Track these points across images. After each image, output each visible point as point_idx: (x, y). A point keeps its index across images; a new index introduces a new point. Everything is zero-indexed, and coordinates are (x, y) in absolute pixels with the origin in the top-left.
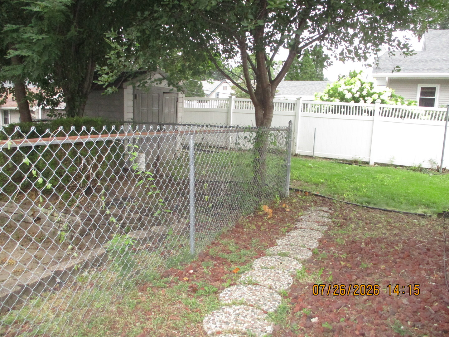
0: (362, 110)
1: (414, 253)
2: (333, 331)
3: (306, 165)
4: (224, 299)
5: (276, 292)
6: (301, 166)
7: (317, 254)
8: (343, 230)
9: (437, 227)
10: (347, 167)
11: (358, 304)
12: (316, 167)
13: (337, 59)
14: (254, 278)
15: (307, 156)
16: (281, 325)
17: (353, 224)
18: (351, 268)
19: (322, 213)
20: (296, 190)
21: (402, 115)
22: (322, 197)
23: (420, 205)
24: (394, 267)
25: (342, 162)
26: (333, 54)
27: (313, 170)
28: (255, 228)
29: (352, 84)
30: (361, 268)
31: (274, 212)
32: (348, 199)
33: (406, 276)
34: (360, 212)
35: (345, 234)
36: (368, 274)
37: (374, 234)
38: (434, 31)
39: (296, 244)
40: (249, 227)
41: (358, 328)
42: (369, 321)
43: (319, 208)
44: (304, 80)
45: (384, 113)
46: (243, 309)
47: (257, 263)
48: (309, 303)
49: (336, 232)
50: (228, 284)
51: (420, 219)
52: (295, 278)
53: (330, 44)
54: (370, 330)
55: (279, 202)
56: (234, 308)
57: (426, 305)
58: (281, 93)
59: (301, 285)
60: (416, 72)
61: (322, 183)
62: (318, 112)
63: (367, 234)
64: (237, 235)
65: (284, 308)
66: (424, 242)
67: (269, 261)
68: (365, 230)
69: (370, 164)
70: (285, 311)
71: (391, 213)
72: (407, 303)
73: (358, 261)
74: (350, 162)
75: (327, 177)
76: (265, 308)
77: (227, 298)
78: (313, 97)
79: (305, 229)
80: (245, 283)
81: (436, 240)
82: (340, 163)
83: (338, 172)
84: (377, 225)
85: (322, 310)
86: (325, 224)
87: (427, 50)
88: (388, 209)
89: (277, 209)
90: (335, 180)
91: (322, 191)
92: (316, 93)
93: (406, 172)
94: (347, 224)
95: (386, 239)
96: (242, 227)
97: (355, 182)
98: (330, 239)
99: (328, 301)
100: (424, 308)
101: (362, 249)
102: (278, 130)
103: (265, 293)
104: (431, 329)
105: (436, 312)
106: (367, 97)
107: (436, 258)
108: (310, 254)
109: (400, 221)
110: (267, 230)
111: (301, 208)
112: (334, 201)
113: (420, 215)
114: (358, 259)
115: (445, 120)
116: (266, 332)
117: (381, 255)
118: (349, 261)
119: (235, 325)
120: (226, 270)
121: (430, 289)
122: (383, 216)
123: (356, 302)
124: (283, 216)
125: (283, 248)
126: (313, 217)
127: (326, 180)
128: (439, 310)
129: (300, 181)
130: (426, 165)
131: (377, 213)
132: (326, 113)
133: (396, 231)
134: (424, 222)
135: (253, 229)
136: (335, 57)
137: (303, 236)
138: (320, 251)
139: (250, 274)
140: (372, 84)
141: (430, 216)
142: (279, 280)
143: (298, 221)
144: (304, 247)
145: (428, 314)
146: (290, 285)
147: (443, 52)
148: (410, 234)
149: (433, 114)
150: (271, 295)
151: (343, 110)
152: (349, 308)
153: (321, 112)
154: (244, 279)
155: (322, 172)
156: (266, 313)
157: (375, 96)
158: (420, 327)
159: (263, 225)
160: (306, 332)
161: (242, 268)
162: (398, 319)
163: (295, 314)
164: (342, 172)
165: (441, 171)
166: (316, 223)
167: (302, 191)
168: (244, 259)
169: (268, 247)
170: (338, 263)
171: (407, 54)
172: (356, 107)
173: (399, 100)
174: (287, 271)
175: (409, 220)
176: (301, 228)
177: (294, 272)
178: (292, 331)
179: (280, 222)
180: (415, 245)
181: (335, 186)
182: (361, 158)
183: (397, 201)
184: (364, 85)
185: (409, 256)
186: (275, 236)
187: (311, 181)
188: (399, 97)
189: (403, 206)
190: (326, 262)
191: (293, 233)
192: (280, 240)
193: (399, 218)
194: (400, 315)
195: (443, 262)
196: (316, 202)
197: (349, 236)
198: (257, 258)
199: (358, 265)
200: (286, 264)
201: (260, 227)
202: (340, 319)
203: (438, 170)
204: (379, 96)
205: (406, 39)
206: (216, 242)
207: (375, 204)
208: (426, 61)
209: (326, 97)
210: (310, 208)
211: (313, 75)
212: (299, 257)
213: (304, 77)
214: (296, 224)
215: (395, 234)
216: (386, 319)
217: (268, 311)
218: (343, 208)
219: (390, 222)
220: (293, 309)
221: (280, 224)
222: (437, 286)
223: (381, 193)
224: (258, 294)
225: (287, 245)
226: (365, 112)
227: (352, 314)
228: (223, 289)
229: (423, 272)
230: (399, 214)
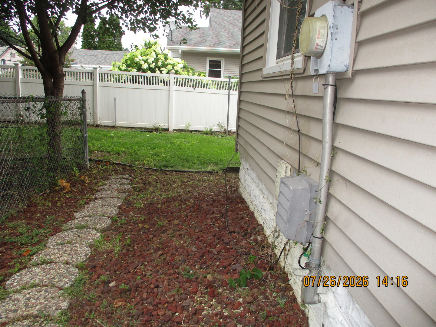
0: (158, 80)
1: (203, 205)
2: (130, 290)
3: (108, 135)
4: (12, 286)
5: (73, 265)
6: (102, 137)
7: (116, 221)
8: (143, 194)
9: (222, 181)
10: (148, 135)
11: (154, 260)
12: (118, 137)
13: (128, 29)
14: (48, 257)
15: (109, 126)
16: (78, 298)
17: (152, 187)
18: (148, 229)
19: (122, 181)
20: (97, 161)
21: (193, 84)
22: (123, 165)
23: (210, 164)
24: (186, 221)
25: (144, 130)
26: (124, 23)
27: (115, 140)
28: (50, 204)
29: (148, 55)
30: (157, 226)
31: (72, 185)
32: (148, 164)
33: (195, 227)
34: (158, 176)
35: (144, 197)
36: (163, 231)
37: (170, 194)
38: (217, 10)
39: (96, 214)
40: (44, 204)
41: (153, 282)
42: (163, 273)
43: (121, 176)
44: (102, 49)
45: (178, 83)
46: (34, 292)
47: (53, 241)
48: (107, 270)
49: (135, 197)
50: (16, 269)
51: (209, 176)
52: (93, 248)
53: (120, 13)
54: (163, 281)
55: (77, 175)
56: (24, 293)
57: (210, 249)
58: (79, 62)
59: (100, 253)
60: (204, 46)
61: (124, 152)
62: (116, 82)
63: (165, 195)
64: (29, 215)
65: (81, 280)
66: (211, 195)
67: (65, 236)
68: (163, 191)
69: (169, 130)
70: (82, 282)
71: (185, 174)
72: (196, 250)
73: (155, 221)
74: (151, 130)
75: (129, 146)
76: (60, 284)
77: (15, 284)
78: (111, 67)
79: (105, 198)
80: (37, 264)
81: (221, 192)
82: (142, 131)
83: (139, 140)
84: (173, 186)
85: (120, 273)
86: (125, 191)
87: (213, 26)
88: (183, 170)
89: (76, 182)
90: (136, 148)
91: (124, 160)
92: (113, 63)
93: (199, 136)
94: (146, 188)
95: (180, 196)
96: (35, 205)
97: (155, 148)
98: (130, 204)
99: (126, 263)
100: (209, 251)
101: (158, 209)
102: (70, 100)
103: (61, 269)
104: (214, 268)
105: (218, 252)
106: (162, 68)
107: (220, 207)
108: (109, 221)
109: (193, 180)
110: (64, 205)
111: (101, 178)
112: (135, 168)
113: (209, 172)
114: (155, 219)
115: (228, 89)
116: (61, 309)
117: (175, 212)
118: (146, 222)
119: (25, 311)
120: (14, 254)
121: (214, 234)
122: (179, 177)
123: (152, 258)
124: (82, 188)
125: (81, 221)
126: (114, 186)
127: (128, 148)
128: (220, 251)
129: (102, 151)
130: (216, 129)
131: (174, 175)
132: (125, 83)
133: (189, 189)
134: (212, 178)
135: (48, 206)
136: (127, 26)
137: (103, 206)
138: (119, 217)
139: (43, 254)
140: (166, 55)
141: (217, 172)
142: (76, 254)
143: (97, 191)
144: (104, 216)
145: (212, 255)
146: (88, 256)
147: (225, 30)
148: (201, 190)
149: (218, 83)
150: (67, 270)
151: (140, 80)
152: (146, 265)
153: (119, 82)
154: (36, 260)
155: (124, 141)
156: (62, 289)
157: (170, 67)
158: (205, 268)
159: (60, 200)
160: (104, 298)
161: (34, 249)
162: (187, 265)
163: (92, 284)
164: (143, 140)
165: (227, 133)
166: (117, 191)
167: (102, 161)
168: (37, 239)
169: (64, 222)
170: (136, 226)
171: (192, 28)
172: (153, 77)
173: (191, 71)
174: (84, 243)
175: (200, 178)
176: (101, 198)
177: (93, 242)
178: (89, 301)
179: (79, 195)
180: (204, 199)
181: (136, 154)
182: (161, 126)
183: (191, 162)
184: (159, 56)
185: (198, 209)
186: (72, 210)
187: (113, 150)
188: (191, 69)
189: (196, 166)
190: (125, 226)
191: (92, 204)
192: (79, 213)
193: (192, 177)
194: (189, 262)
195: (225, 210)
196: (117, 171)
197: (147, 199)
198: (52, 236)
199: (154, 225)
200: (84, 236)
201: (57, 203)
202: (136, 278)
203: (225, 133)
204: (173, 67)
205: (190, 13)
206: (2, 227)
207: (172, 167)
208: (212, 37)
209: (124, 67)
210: (110, 177)
211: (112, 45)
212: (98, 226)
213: (102, 46)
214: (96, 195)
215: (188, 191)
216: (177, 268)
217: (64, 287)
218: (143, 174)
219: (184, 182)
220: (91, 279)
221: (78, 197)
222: (220, 230)
223: (178, 157)
224: (52, 272)
225: (86, 216)
226: (161, 82)
227: (148, 270)
228: (11, 275)
229: (209, 221)
230: (192, 173)
